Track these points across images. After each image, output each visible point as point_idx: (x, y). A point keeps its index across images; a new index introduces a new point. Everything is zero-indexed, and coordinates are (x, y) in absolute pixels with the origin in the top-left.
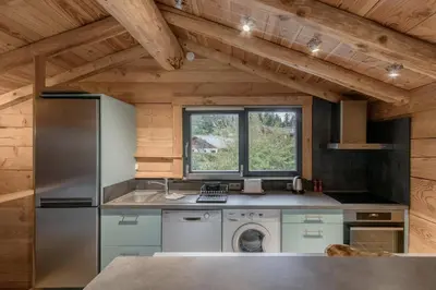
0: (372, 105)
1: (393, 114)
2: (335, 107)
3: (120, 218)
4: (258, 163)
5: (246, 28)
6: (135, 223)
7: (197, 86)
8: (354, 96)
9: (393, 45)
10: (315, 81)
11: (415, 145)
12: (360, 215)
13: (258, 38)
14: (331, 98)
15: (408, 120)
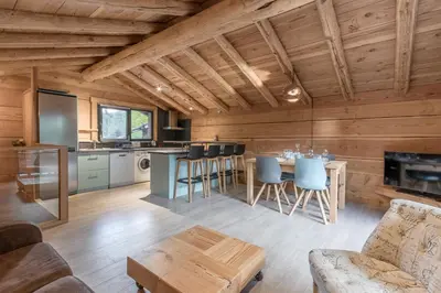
0: (179, 113)
2: (167, 113)
4: (137, 135)
5: (159, 89)
6: (96, 159)
7: (104, 93)
8: (173, 109)
9: (192, 102)
10: (160, 101)
11: (192, 128)
13: (163, 93)
14: (164, 109)
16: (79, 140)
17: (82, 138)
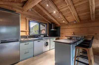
1: (59, 26)
3: (25, 43)
6: (28, 44)
11: (61, 30)
12: (57, 38)
15: (60, 27)
16: (21, 35)
17: (22, 34)
